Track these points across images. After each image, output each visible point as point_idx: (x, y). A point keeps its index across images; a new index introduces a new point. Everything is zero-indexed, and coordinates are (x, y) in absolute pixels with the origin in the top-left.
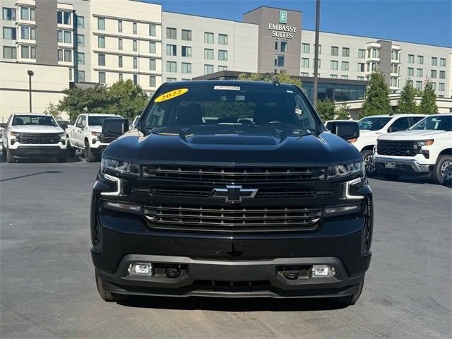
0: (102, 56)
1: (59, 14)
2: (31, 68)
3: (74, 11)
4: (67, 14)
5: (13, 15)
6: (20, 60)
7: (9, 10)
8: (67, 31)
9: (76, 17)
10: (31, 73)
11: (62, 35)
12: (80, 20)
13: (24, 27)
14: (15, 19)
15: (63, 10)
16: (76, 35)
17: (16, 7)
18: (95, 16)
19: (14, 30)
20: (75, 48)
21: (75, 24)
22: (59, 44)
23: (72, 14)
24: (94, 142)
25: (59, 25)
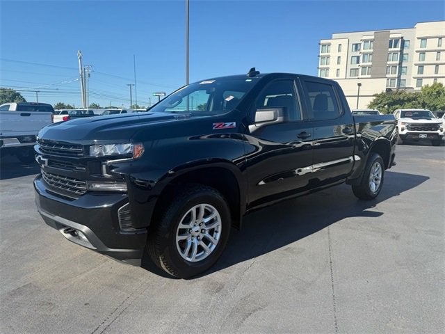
0: (421, 67)
1: (391, 42)
2: (360, 81)
3: (402, 38)
4: (396, 41)
5: (359, 48)
6: (360, 76)
7: (357, 45)
8: (395, 53)
9: (403, 42)
10: (359, 85)
11: (391, 56)
12: (407, 43)
13: (364, 54)
14: (359, 50)
15: (393, 38)
16: (402, 54)
17: (361, 42)
18: (418, 38)
19: (358, 57)
20: (400, 64)
21: (402, 47)
22: (388, 63)
23: (400, 40)
24: (403, 130)
25: (390, 50)
